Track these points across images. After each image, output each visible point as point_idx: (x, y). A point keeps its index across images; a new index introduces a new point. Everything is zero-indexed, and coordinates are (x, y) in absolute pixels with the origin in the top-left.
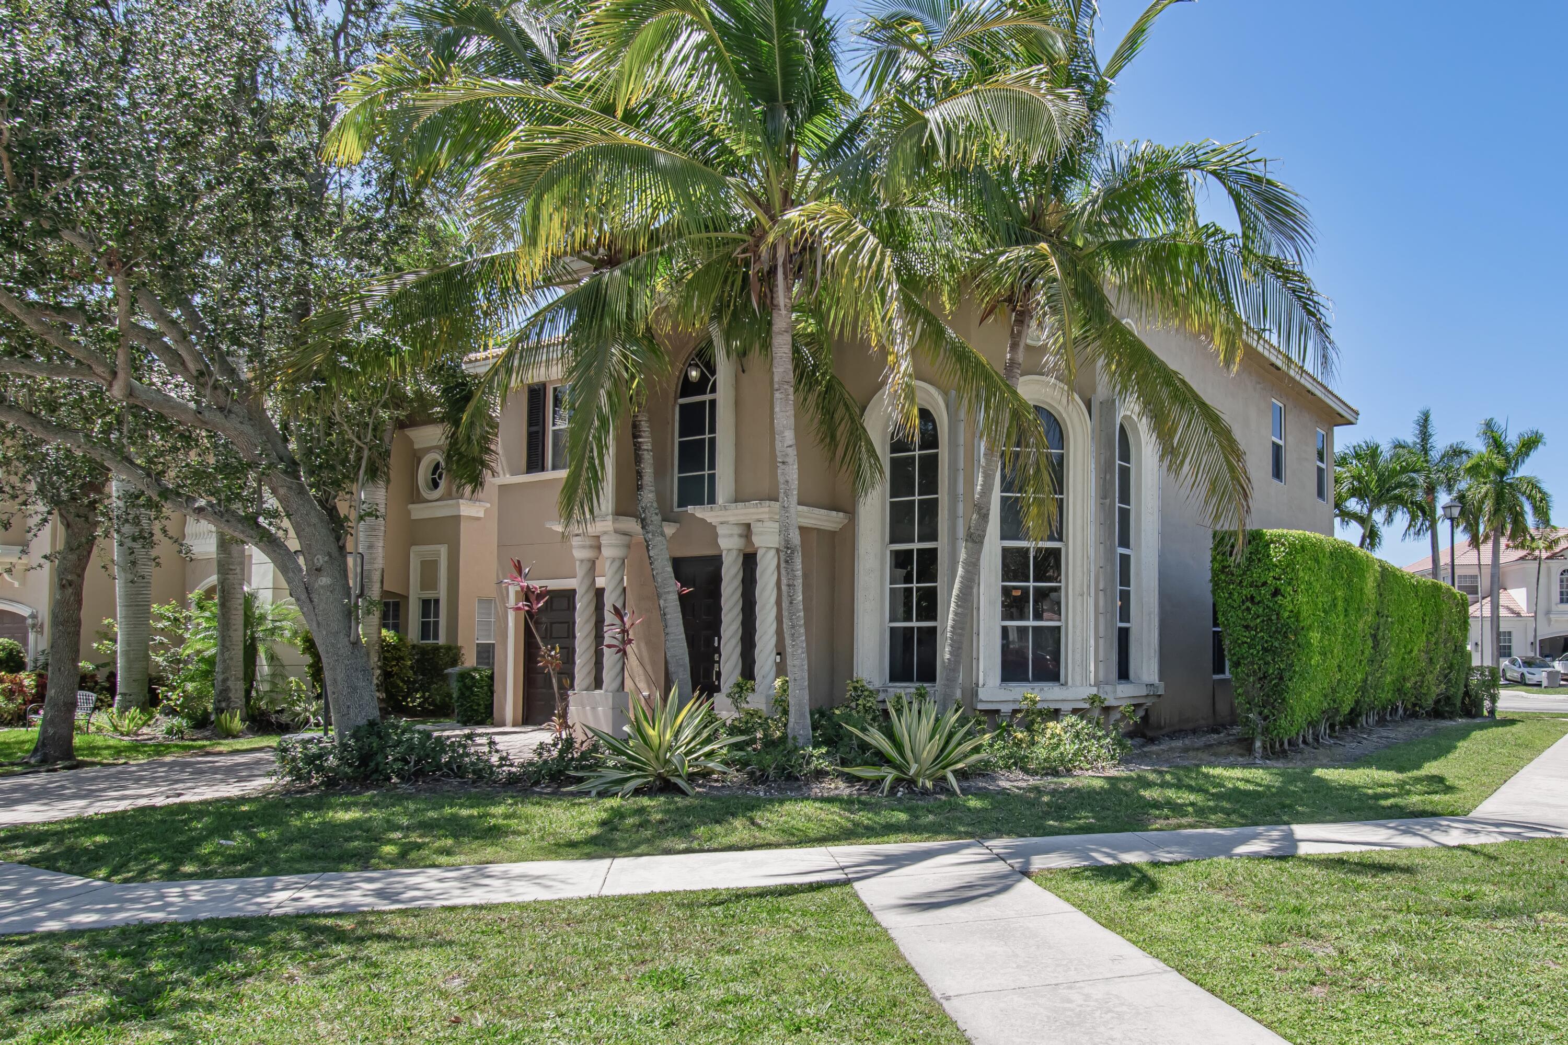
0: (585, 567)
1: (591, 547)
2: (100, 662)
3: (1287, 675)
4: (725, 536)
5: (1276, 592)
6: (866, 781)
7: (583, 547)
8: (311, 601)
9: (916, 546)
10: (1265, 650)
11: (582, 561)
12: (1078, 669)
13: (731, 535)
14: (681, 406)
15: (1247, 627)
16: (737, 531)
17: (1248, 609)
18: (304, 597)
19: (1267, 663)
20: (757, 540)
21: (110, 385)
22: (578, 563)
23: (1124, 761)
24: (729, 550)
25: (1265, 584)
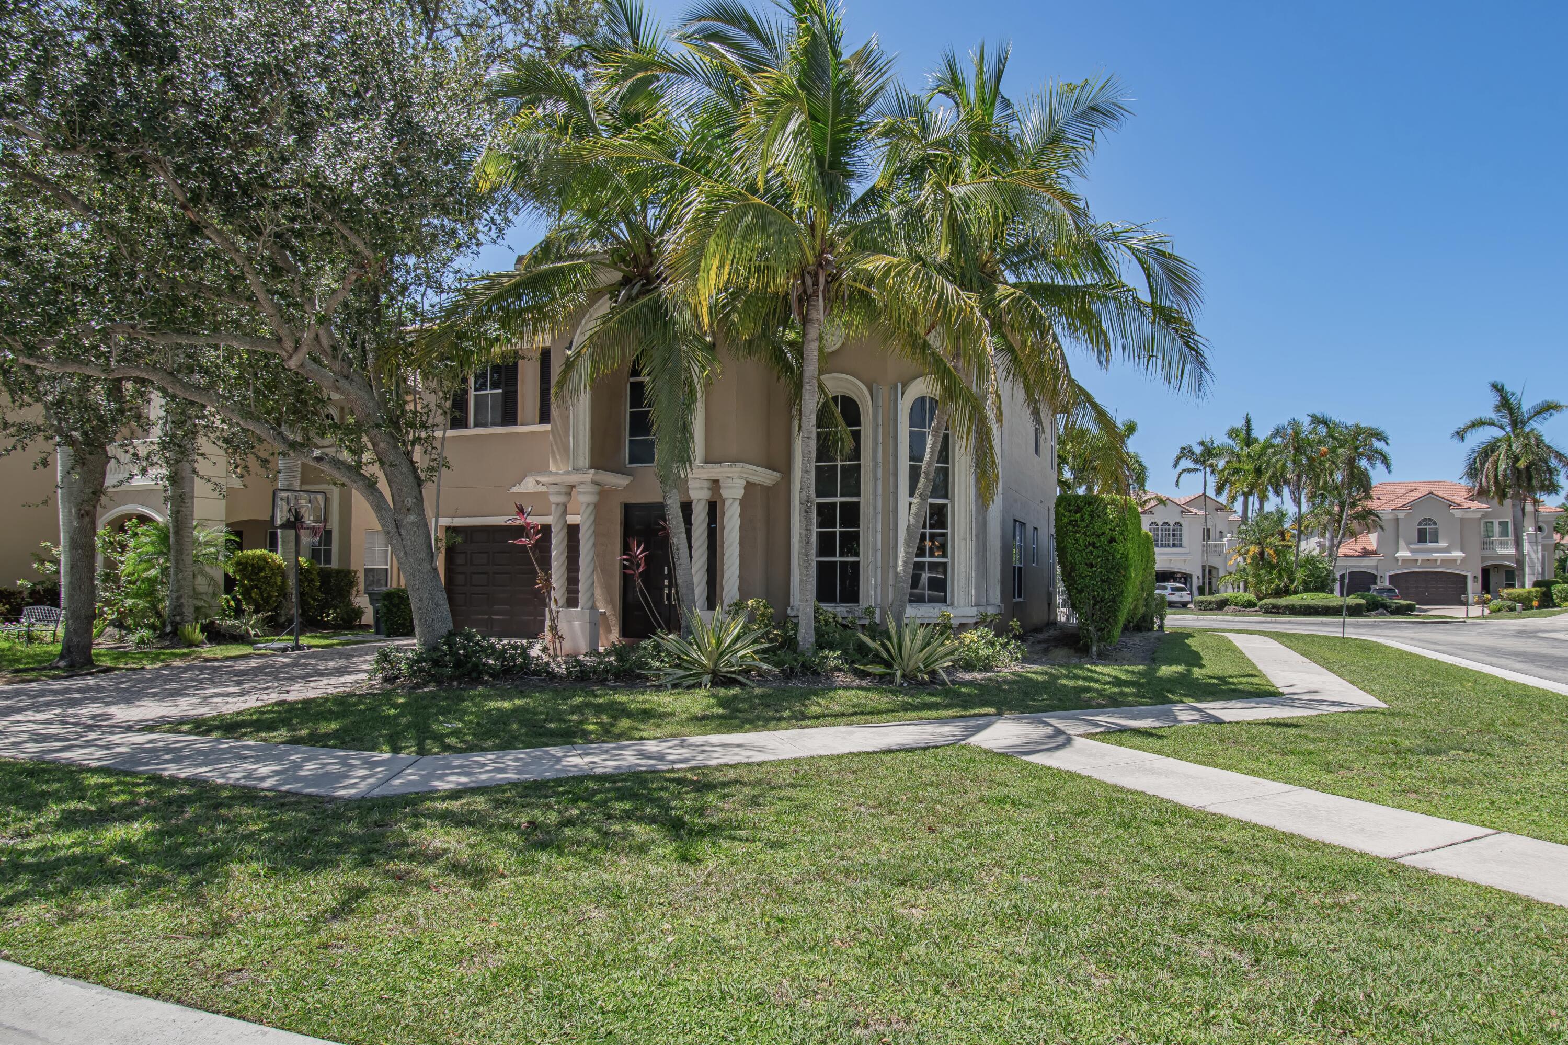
0: (561, 509)
1: (566, 494)
2: (37, 580)
3: (1118, 599)
4: (696, 489)
5: (1112, 540)
6: (875, 675)
7: (560, 493)
8: (400, 535)
9: (838, 500)
10: (1103, 581)
11: (558, 505)
12: (962, 594)
13: (702, 488)
14: (632, 384)
15: (1092, 566)
16: (707, 485)
17: (1091, 552)
18: (394, 530)
19: (1104, 591)
20: (724, 493)
21: (291, 357)
22: (553, 507)
23: (1025, 660)
24: (699, 500)
25: (1103, 534)
